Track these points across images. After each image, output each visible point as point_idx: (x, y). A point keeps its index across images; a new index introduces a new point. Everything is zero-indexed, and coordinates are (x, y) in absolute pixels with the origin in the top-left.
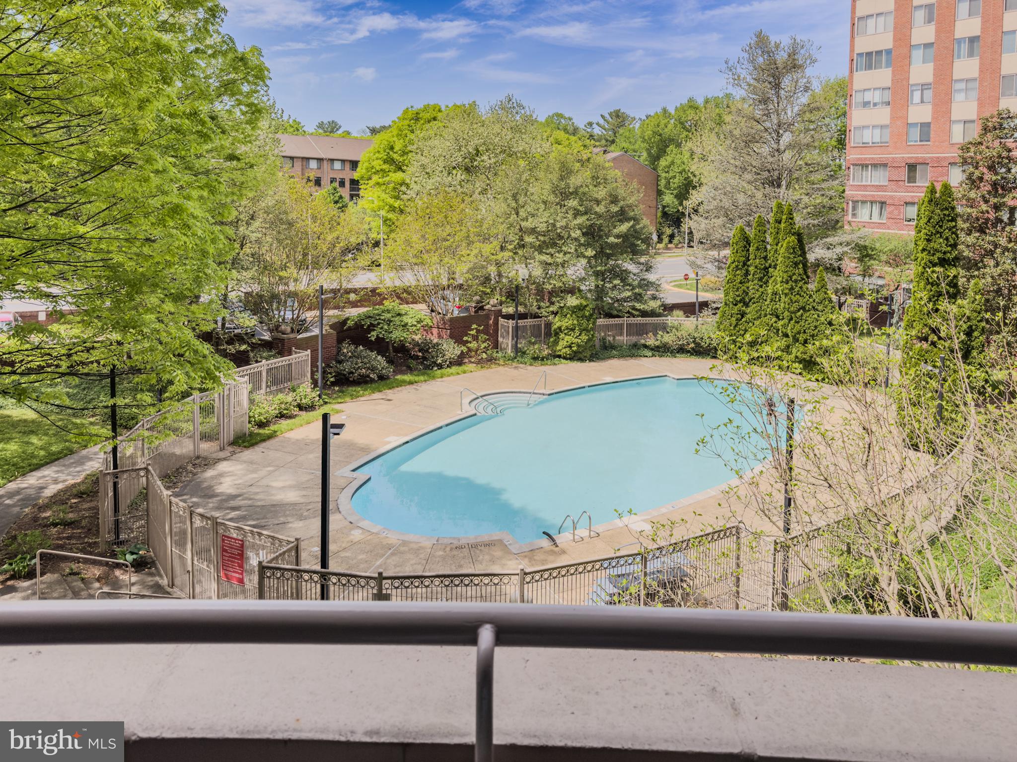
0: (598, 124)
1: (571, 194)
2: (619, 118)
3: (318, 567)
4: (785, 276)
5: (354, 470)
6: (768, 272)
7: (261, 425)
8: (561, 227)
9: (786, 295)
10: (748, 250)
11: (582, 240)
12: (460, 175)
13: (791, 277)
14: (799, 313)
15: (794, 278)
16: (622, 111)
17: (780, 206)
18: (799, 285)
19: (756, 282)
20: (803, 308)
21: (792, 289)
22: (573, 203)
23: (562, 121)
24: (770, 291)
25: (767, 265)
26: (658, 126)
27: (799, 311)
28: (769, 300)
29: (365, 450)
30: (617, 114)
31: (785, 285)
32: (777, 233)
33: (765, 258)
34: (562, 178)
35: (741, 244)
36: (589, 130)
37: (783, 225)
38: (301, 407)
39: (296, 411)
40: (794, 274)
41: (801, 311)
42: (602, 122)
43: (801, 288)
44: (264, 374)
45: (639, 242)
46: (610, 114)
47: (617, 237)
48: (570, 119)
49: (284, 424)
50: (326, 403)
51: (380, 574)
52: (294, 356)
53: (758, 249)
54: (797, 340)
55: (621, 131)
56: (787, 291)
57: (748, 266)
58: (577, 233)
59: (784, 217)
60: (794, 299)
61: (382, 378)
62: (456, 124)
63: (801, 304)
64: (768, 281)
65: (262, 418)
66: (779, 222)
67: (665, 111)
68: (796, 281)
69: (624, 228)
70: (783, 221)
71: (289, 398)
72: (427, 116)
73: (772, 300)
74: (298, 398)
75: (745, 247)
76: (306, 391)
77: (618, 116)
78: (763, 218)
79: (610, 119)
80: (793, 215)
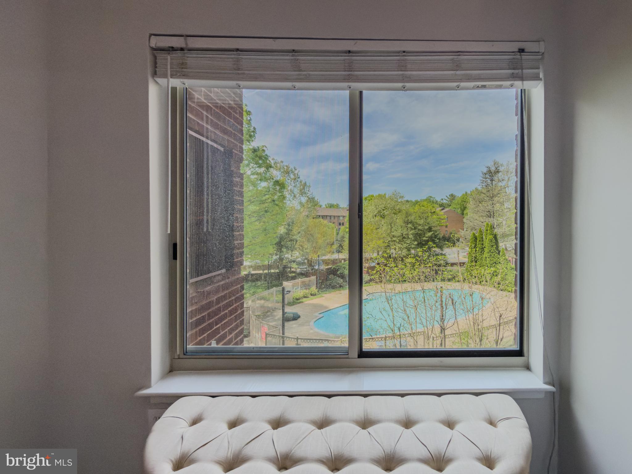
0: (445, 199)
1: (409, 222)
2: (453, 197)
3: (282, 335)
4: (488, 251)
5: (320, 314)
6: (484, 250)
7: (297, 299)
8: (405, 234)
9: (489, 258)
10: (476, 241)
11: (413, 239)
12: (378, 218)
13: (490, 251)
14: (494, 265)
15: (491, 251)
16: (454, 194)
17: (488, 224)
18: (494, 254)
19: (479, 253)
20: (495, 263)
21: (491, 255)
22: (410, 225)
23: (432, 199)
24: (484, 257)
25: (483, 247)
26: (463, 198)
27: (494, 263)
28: (484, 260)
29: (326, 307)
30: (452, 195)
31: (488, 254)
32: (487, 235)
33: (482, 244)
34: (407, 217)
35: (473, 239)
36: (442, 202)
37: (488, 231)
38: (311, 295)
39: (309, 295)
40: (491, 250)
41: (495, 264)
42: (446, 198)
43: (494, 255)
44: (300, 283)
45: (436, 239)
46: (450, 195)
47: (427, 237)
48: (435, 198)
49: (304, 300)
50: (320, 294)
51: (297, 337)
52: (311, 278)
53: (480, 241)
54: (493, 275)
55: (453, 201)
56: (489, 256)
57: (476, 247)
58: (411, 236)
59: (489, 228)
60: (492, 259)
61: (341, 286)
62: (376, 200)
63: (494, 261)
64: (484, 253)
65: (297, 297)
66: (487, 230)
67: (466, 193)
68: (492, 252)
69: (430, 234)
70: (489, 230)
71: (307, 291)
72: (369, 198)
73: (485, 260)
74: (310, 291)
75: (475, 240)
76: (314, 289)
77: (452, 196)
78: (482, 229)
79: (449, 197)
80: (492, 227)
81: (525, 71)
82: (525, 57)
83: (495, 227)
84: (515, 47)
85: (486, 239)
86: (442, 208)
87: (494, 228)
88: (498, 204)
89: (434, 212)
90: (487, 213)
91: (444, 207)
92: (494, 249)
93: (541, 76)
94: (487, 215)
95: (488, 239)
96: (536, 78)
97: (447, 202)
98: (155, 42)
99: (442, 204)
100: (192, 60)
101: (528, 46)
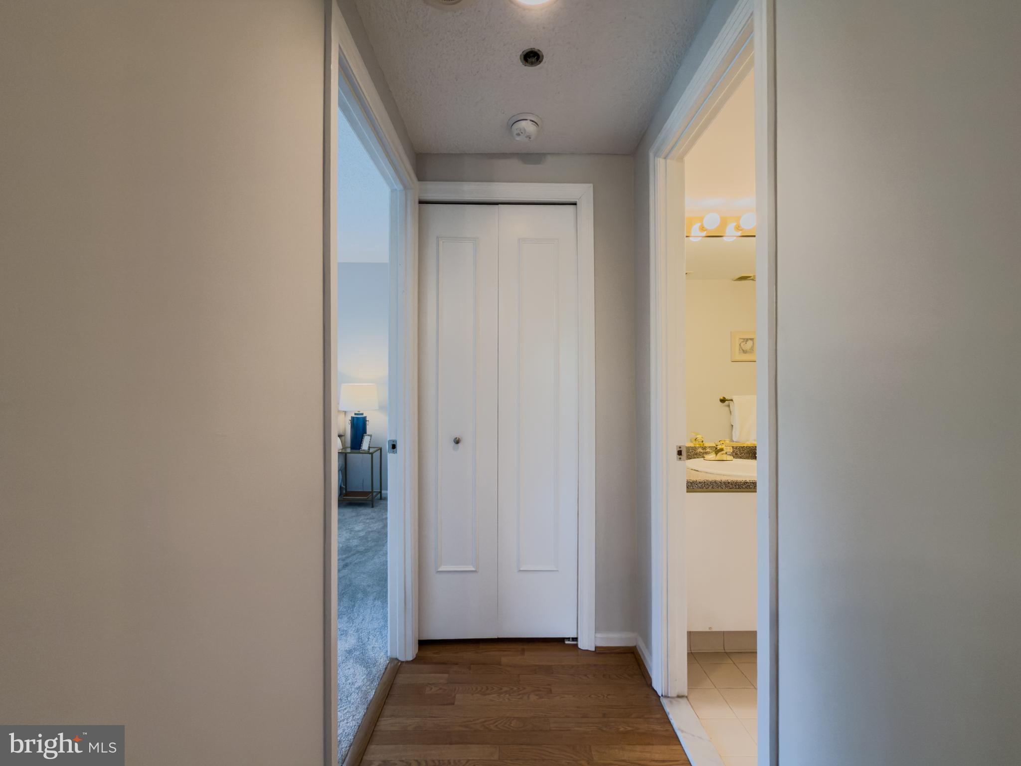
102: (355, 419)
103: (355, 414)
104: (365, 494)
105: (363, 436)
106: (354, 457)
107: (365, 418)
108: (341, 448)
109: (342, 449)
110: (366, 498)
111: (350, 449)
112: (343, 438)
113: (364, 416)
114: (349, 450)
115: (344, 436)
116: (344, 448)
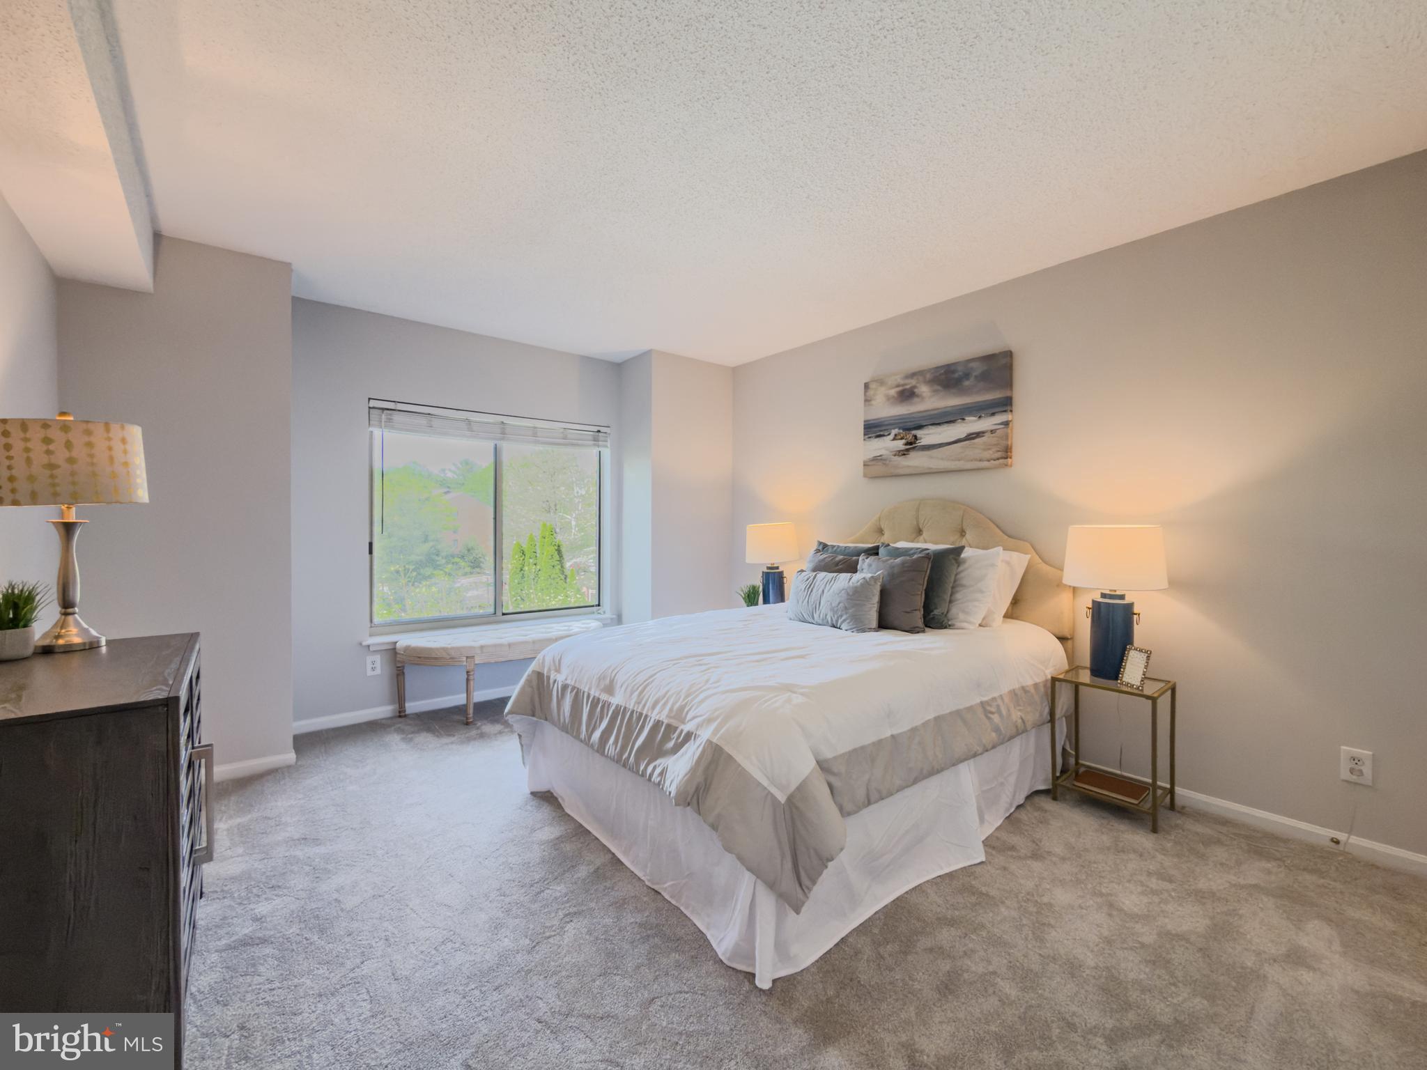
0: (450, 470)
4: (546, 575)
6: (538, 573)
15: (552, 576)
17: (545, 525)
25: (538, 568)
30: (466, 461)
32: (543, 545)
33: (536, 563)
36: (442, 475)
37: (546, 539)
40: (552, 574)
42: (453, 468)
46: (460, 462)
48: (424, 467)
53: (531, 556)
55: (470, 475)
57: (524, 570)
59: (547, 533)
66: (544, 537)
68: (554, 579)
77: (467, 464)
78: (534, 534)
79: (460, 466)
80: (553, 532)
81: (600, 443)
82: (600, 434)
83: (558, 530)
84: (596, 429)
85: (543, 554)
86: (446, 490)
87: (556, 533)
88: (563, 488)
89: (427, 499)
90: (544, 506)
91: (449, 487)
92: (558, 571)
93: (609, 446)
94: (544, 508)
95: (545, 554)
96: (606, 446)
97: (455, 476)
98: (373, 403)
99: (444, 480)
100: (397, 417)
101: (602, 429)
102: (1103, 610)
103: (1104, 596)
104: (1134, 788)
105: (1124, 649)
106: (1099, 698)
107: (1130, 606)
108: (1066, 667)
109: (1067, 672)
110: (1136, 802)
111: (1088, 672)
112: (1069, 643)
113: (1127, 601)
114: (1085, 677)
115: (1072, 638)
116: (1074, 668)
